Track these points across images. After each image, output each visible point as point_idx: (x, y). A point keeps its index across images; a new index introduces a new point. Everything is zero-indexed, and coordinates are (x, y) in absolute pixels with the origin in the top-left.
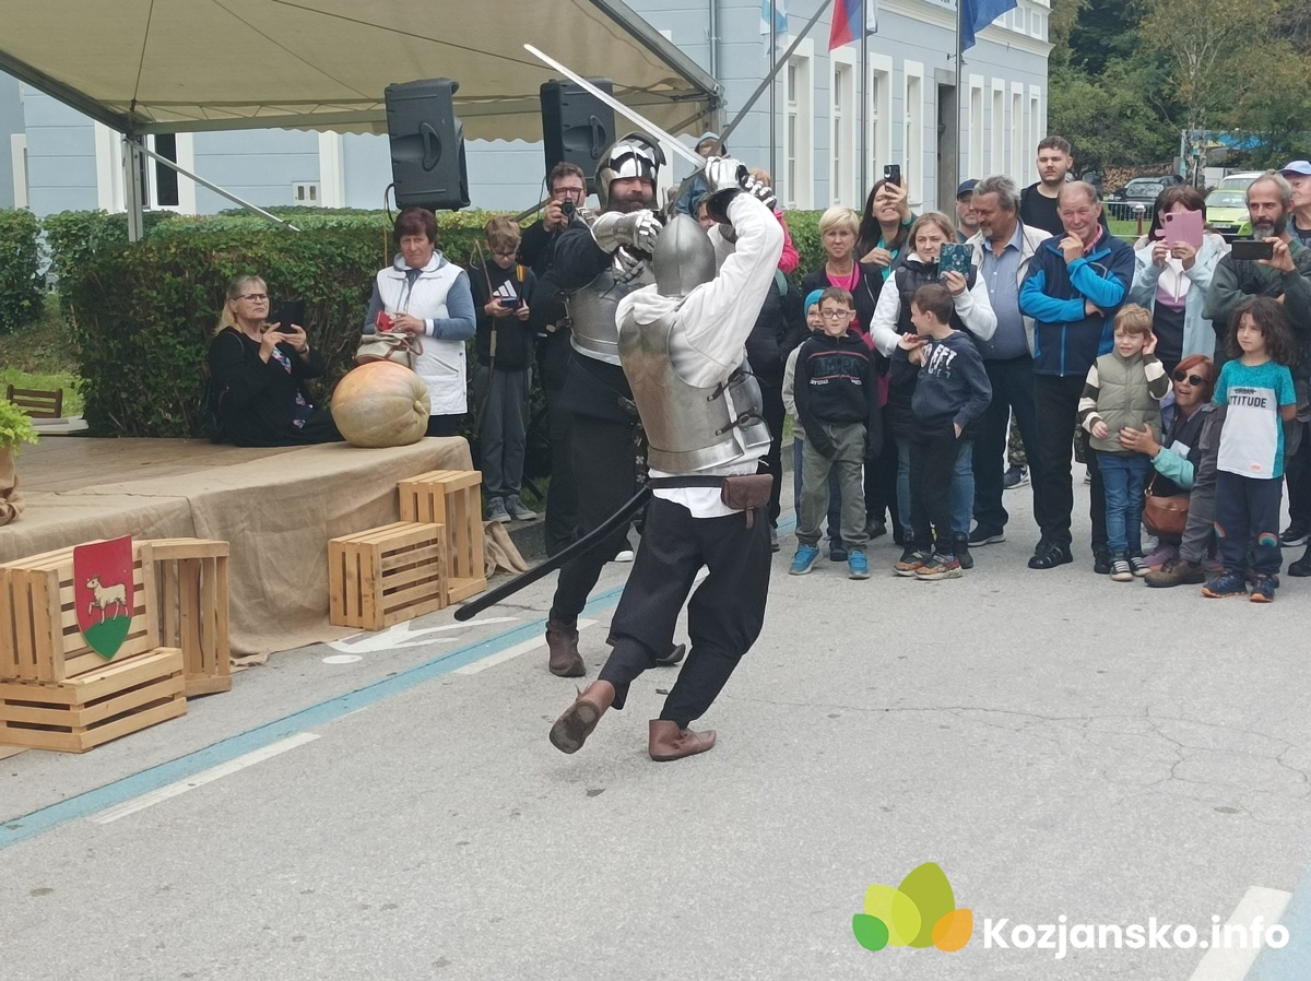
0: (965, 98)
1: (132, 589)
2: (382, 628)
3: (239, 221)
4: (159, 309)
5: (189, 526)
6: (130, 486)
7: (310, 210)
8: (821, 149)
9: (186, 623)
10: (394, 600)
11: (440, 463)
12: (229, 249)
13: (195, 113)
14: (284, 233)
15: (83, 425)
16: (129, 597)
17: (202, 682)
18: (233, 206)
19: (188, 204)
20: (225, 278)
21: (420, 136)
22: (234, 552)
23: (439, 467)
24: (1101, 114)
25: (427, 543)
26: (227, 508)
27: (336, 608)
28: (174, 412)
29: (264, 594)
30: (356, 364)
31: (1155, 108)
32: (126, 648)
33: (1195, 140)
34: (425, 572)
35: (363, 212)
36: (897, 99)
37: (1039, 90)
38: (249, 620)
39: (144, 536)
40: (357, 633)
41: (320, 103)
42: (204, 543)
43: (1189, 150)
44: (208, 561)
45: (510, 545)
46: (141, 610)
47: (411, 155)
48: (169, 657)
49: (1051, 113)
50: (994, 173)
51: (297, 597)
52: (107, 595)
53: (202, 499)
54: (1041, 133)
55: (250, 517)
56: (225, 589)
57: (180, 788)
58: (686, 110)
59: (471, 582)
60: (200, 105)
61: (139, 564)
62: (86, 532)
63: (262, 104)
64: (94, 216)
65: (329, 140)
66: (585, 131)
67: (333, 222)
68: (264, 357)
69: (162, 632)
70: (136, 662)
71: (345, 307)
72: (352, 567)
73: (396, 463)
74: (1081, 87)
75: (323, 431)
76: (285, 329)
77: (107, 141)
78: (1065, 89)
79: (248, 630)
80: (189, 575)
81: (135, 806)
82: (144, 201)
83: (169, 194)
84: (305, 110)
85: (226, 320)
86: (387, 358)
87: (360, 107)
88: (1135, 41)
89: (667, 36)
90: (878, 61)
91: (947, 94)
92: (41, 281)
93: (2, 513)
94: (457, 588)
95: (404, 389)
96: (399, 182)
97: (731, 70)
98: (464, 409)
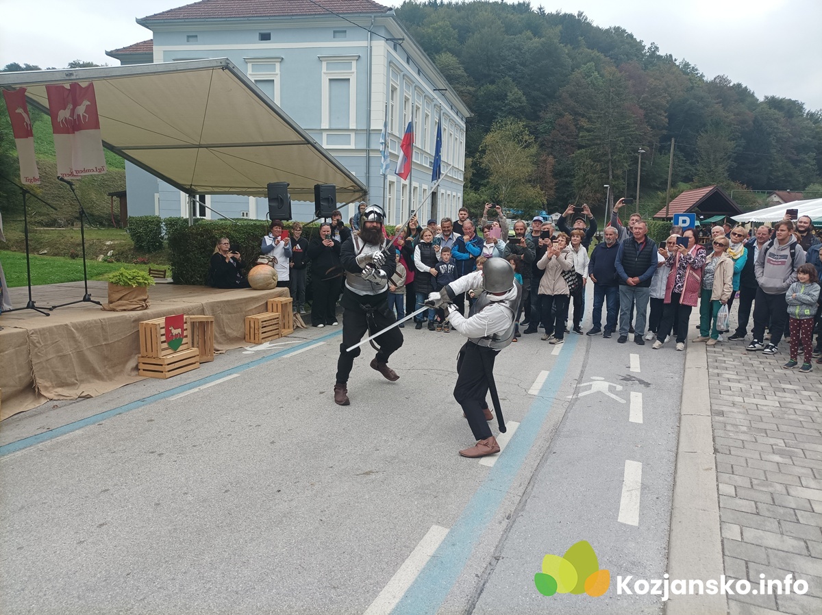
0: (439, 196)
1: (183, 330)
2: (261, 343)
3: (223, 222)
4: (196, 247)
5: (202, 312)
6: (184, 299)
7: (246, 219)
8: (398, 209)
9: (200, 340)
10: (265, 335)
11: (280, 295)
12: (218, 230)
13: (210, 189)
14: (236, 225)
15: (172, 281)
16: (182, 332)
17: (205, 358)
18: (222, 217)
19: (209, 216)
20: (216, 238)
21: (277, 199)
22: (216, 320)
24: (478, 202)
25: (275, 318)
26: (214, 307)
27: (247, 337)
28: (200, 278)
29: (225, 333)
30: (257, 264)
32: (181, 348)
34: (275, 327)
35: (262, 221)
36: (420, 195)
37: (460, 195)
38: (220, 340)
39: (188, 314)
40: (254, 345)
41: (249, 188)
42: (208, 317)
44: (208, 322)
45: (301, 320)
46: (186, 336)
47: (272, 204)
48: (195, 351)
49: (464, 201)
50: (447, 217)
51: (235, 334)
52: (175, 332)
53: (206, 303)
54: (460, 206)
55: (221, 309)
56: (214, 330)
57: (196, 390)
58: (357, 195)
59: (289, 330)
60: (212, 187)
61: (186, 323)
62: (170, 312)
63: (231, 187)
64: (179, 219)
65: (252, 199)
66: (327, 199)
67: (252, 223)
68: (227, 261)
69: (193, 343)
70: (184, 352)
71: (253, 248)
72: (252, 325)
73: (267, 295)
74: (472, 194)
75: (245, 284)
76: (233, 253)
77: (184, 197)
78: (468, 195)
79: (220, 343)
80: (203, 325)
81: (182, 395)
82: (195, 215)
83: (203, 213)
84: (244, 190)
85: (217, 250)
86: (267, 264)
87: (260, 190)
88: (488, 182)
89: (354, 173)
90: (415, 184)
91: (434, 194)
92: (162, 238)
93: (143, 306)
94: (285, 332)
95: (270, 273)
96: (270, 212)
97: (372, 184)
98: (288, 279)
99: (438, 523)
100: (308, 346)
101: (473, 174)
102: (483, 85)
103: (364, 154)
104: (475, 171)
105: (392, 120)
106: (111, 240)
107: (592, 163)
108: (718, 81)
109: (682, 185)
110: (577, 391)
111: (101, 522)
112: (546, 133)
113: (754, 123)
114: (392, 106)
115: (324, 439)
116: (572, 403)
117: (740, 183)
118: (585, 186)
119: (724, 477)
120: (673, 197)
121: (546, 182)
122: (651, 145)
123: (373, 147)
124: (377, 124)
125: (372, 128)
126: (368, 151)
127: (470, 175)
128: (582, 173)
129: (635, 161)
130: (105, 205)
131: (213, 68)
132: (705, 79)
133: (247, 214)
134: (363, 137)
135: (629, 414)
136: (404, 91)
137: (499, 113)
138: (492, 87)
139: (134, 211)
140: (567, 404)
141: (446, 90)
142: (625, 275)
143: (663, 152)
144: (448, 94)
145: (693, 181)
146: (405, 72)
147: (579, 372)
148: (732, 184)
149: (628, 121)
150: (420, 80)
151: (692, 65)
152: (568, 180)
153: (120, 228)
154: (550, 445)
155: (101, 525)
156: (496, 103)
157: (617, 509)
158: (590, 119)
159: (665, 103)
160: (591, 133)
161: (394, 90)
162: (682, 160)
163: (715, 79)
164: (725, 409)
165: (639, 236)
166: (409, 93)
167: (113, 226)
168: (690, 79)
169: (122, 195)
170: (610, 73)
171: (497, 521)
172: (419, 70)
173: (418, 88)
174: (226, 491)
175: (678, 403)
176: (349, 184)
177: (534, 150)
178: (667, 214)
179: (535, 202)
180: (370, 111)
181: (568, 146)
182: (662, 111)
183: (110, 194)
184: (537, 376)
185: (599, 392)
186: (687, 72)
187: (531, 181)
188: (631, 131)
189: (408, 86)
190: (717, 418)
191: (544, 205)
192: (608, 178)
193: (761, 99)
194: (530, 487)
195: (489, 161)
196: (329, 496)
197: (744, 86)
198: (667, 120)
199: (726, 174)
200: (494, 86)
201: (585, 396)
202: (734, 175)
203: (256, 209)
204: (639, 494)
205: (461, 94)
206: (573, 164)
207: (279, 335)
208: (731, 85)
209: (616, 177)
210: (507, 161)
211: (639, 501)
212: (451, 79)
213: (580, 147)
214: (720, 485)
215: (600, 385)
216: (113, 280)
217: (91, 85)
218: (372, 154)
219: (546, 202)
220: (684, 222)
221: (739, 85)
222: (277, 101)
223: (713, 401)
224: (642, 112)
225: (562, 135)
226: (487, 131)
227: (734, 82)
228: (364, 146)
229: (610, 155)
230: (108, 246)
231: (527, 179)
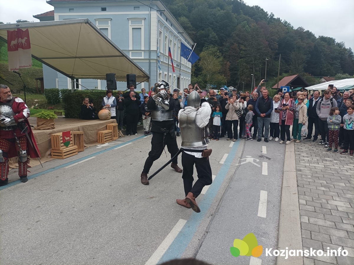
0: (181, 79)
1: (70, 138)
2: (104, 143)
3: (87, 91)
4: (75, 102)
5: (79, 130)
6: (70, 124)
7: (97, 90)
9: (78, 142)
10: (106, 140)
11: (112, 122)
12: (85, 94)
13: (81, 76)
14: (93, 92)
15: (65, 117)
16: (70, 139)
17: (80, 150)
18: (86, 89)
19: (80, 88)
21: (111, 80)
22: (85, 133)
23: (112, 123)
25: (110, 133)
26: (83, 128)
27: (98, 141)
28: (77, 115)
29: (89, 139)
30: (102, 109)
31: (204, 81)
33: (209, 86)
34: (110, 136)
35: (104, 90)
36: (172, 79)
37: (190, 79)
38: (87, 142)
39: (72, 131)
40: (101, 144)
41: (98, 76)
42: (81, 132)
43: (208, 87)
44: (81, 134)
45: (121, 133)
46: (72, 141)
47: (109, 83)
48: (75, 147)
49: (191, 81)
51: (93, 139)
52: (67, 139)
53: (80, 126)
55: (87, 129)
56: (84, 138)
57: (77, 164)
58: (145, 79)
59: (116, 138)
60: (82, 75)
61: (71, 135)
62: (64, 130)
63: (90, 76)
64: (67, 89)
65: (99, 81)
66: (132, 81)
67: (100, 91)
68: (88, 107)
69: (75, 143)
70: (71, 147)
72: (100, 136)
73: (107, 122)
74: (195, 78)
75: (97, 118)
76: (90, 104)
77: (69, 80)
78: (193, 79)
79: (87, 144)
80: (79, 136)
81: (70, 166)
82: (74, 88)
83: (78, 87)
84: (96, 77)
87: (103, 77)
88: (202, 73)
89: (143, 69)
90: (170, 74)
91: (178, 79)
92: (60, 98)
93: (52, 127)
94: (115, 138)
95: (108, 113)
96: (108, 86)
97: (152, 74)
98: (115, 115)
99: (182, 218)
100: (125, 144)
101: (195, 70)
102: (199, 31)
103: (148, 61)
104: (196, 68)
105: (160, 46)
106: (37, 99)
107: (246, 65)
108: (299, 29)
109: (284, 74)
110: (240, 162)
111: (38, 220)
112: (226, 52)
113: (314, 48)
114: (160, 40)
115: (133, 184)
116: (238, 167)
117: (309, 73)
118: (243, 75)
119: (302, 197)
120: (280, 79)
121: (226, 73)
122: (271, 57)
123: (152, 58)
124: (153, 48)
125: (151, 50)
126: (150, 60)
127: (194, 70)
128: (241, 69)
129: (264, 64)
130: (34, 84)
131: (81, 23)
132: (294, 28)
133: (97, 87)
134: (148, 53)
135: (262, 171)
136: (165, 33)
137: (206, 43)
138: (203, 32)
139: (47, 86)
140: (236, 167)
141: (183, 33)
142: (260, 113)
143: (276, 60)
144: (184, 34)
145: (289, 72)
146: (166, 25)
147: (241, 154)
148: (305, 74)
149: (261, 47)
150: (172, 29)
151: (288, 23)
152: (236, 72)
153: (41, 94)
154: (229, 185)
155: (37, 222)
156: (205, 38)
157: (257, 211)
158: (245, 46)
159: (277, 39)
160: (246, 52)
161: (160, 33)
162: (284, 63)
163: (298, 28)
164: (302, 168)
165: (266, 96)
166: (167, 34)
167: (38, 93)
168: (287, 29)
169: (42, 79)
170: (253, 26)
171: (207, 217)
172: (171, 24)
173: (171, 32)
174: (91, 206)
175: (283, 166)
176: (141, 74)
177: (221, 59)
178: (278, 87)
179: (222, 82)
180: (150, 42)
181: (236, 57)
182: (276, 42)
183: (36, 79)
184: (223, 156)
185: (249, 162)
186: (286, 25)
187: (220, 73)
188: (263, 51)
189: (167, 31)
190: (299, 172)
191: (225, 83)
192: (253, 71)
193: (317, 37)
194: (221, 202)
195: (202, 64)
196: (136, 208)
197: (310, 32)
198: (278, 46)
199: (303, 70)
200: (204, 31)
201: (244, 164)
202: (306, 70)
203: (101, 85)
204: (266, 204)
205: (189, 35)
206: (238, 65)
207: (112, 140)
208: (305, 31)
209: (256, 71)
210: (210, 64)
211: (266, 207)
212: (185, 28)
213: (241, 58)
214: (300, 200)
215: (250, 159)
216: (39, 116)
217: (27, 31)
218: (151, 61)
219: (226, 82)
220: (285, 90)
221: (308, 31)
222: (109, 37)
223: (297, 165)
224: (267, 43)
225: (233, 53)
226: (201, 51)
227: (306, 30)
228: (148, 58)
229: (254, 61)
230: (36, 102)
231: (219, 72)
